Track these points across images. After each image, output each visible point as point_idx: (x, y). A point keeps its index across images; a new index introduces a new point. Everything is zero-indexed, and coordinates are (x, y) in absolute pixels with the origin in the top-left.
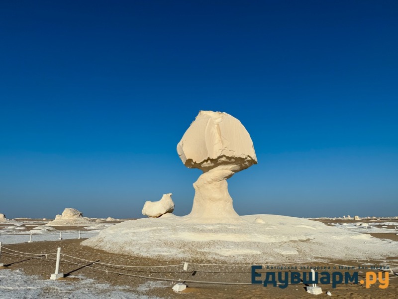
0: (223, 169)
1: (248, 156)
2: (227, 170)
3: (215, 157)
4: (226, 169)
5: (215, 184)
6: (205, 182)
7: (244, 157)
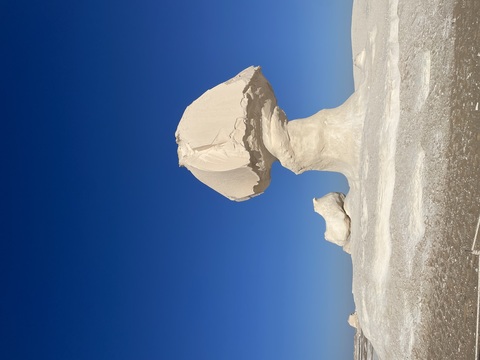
0: (269, 133)
1: (244, 92)
2: (270, 124)
3: (247, 155)
4: (269, 126)
5: (295, 145)
6: (292, 160)
7: (246, 100)
